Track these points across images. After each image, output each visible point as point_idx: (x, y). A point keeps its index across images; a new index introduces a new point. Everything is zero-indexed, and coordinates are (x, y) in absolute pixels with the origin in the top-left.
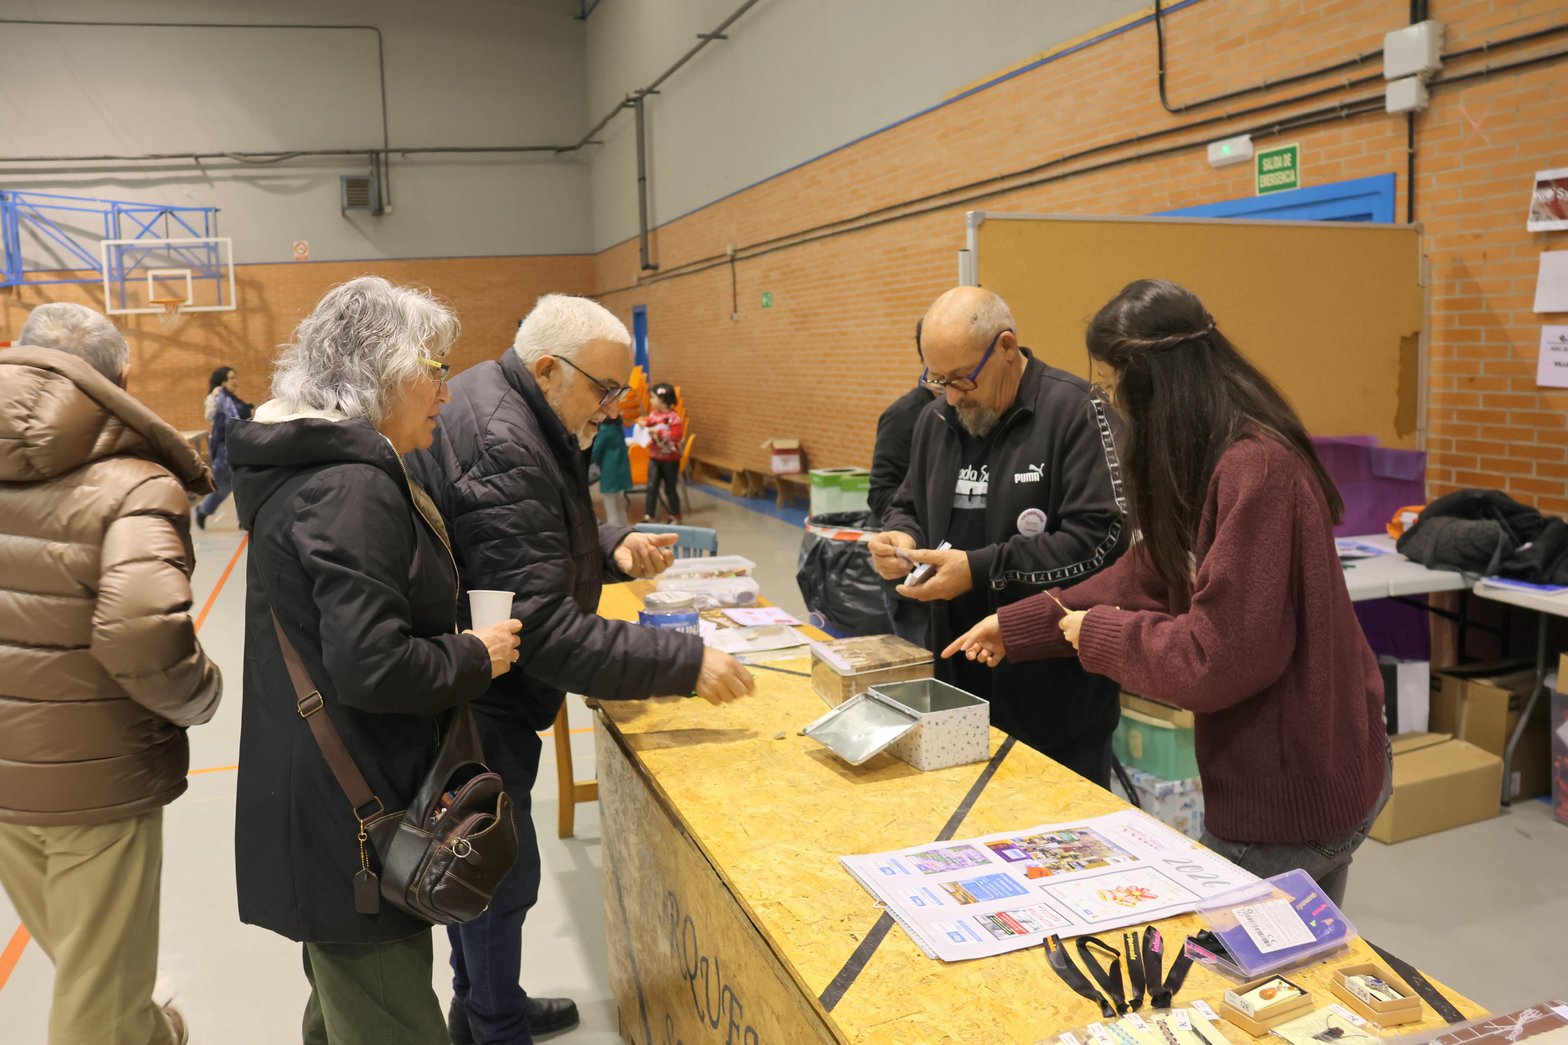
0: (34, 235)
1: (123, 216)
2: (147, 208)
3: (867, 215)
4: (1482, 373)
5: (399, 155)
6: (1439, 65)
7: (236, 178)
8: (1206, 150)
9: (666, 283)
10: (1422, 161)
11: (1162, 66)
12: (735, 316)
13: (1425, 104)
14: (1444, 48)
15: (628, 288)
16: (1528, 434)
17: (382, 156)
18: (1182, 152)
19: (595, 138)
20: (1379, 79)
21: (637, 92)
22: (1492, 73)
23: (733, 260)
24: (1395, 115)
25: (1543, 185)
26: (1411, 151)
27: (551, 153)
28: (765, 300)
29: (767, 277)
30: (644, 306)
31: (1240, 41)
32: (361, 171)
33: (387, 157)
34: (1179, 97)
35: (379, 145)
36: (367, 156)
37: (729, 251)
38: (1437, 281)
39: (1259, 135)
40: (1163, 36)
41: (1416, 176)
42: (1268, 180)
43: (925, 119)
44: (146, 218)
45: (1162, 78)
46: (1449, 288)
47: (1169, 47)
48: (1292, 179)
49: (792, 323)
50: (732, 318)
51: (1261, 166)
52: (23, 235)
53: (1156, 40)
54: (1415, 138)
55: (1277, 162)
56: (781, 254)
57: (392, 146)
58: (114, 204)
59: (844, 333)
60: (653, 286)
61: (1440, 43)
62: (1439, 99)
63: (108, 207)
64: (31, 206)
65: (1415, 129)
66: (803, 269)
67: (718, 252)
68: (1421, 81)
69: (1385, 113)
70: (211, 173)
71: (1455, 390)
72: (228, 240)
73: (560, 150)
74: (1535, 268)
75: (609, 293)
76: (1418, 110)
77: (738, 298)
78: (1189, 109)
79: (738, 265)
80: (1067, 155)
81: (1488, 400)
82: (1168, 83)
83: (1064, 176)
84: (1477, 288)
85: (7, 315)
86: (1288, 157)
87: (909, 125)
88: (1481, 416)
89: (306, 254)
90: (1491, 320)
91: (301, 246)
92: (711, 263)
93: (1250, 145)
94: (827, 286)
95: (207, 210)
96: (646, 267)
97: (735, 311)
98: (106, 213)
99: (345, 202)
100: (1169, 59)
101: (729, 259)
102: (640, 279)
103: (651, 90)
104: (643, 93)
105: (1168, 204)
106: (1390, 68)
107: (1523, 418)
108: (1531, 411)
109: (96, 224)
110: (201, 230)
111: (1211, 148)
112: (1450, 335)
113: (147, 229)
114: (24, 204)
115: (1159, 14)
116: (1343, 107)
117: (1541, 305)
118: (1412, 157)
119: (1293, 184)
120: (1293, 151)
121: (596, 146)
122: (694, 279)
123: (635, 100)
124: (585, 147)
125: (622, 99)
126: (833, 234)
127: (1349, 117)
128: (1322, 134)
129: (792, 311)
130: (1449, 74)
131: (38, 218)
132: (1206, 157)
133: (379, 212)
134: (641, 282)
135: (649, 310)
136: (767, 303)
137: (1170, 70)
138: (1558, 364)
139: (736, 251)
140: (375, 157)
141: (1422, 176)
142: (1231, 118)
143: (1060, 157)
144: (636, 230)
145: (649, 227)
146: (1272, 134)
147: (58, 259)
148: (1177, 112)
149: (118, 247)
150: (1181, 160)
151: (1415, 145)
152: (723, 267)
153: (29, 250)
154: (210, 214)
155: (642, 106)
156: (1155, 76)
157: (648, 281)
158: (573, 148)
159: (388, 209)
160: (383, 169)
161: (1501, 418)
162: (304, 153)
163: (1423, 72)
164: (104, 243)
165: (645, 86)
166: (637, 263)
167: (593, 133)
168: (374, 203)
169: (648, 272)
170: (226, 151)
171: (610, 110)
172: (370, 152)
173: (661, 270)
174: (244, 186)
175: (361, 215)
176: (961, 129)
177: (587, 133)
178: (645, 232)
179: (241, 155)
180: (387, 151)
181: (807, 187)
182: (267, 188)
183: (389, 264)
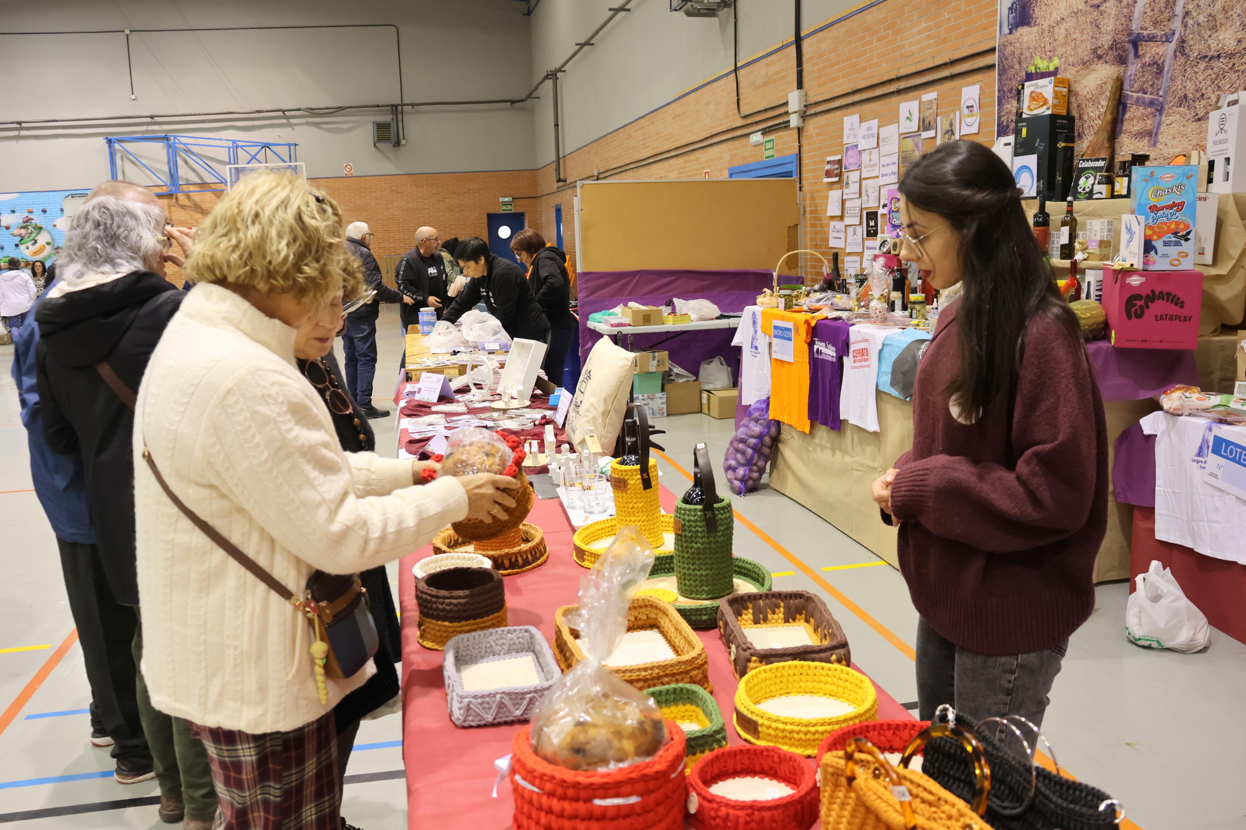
0: (186, 162)
1: (239, 149)
2: (254, 144)
3: (649, 158)
5: (410, 107)
6: (804, 109)
7: (308, 124)
8: (749, 137)
9: (571, 191)
10: (803, 149)
11: (738, 95)
13: (802, 125)
14: (806, 101)
15: (552, 193)
17: (399, 108)
18: (744, 137)
19: (533, 95)
21: (552, 71)
23: (597, 179)
24: (793, 129)
25: (828, 162)
26: (799, 144)
27: (508, 105)
30: (560, 205)
31: (758, 88)
32: (386, 118)
33: (402, 109)
34: (745, 110)
35: (398, 101)
36: (389, 108)
37: (596, 174)
38: (808, 202)
39: (765, 132)
40: (738, 80)
41: (801, 156)
42: (767, 153)
43: (667, 108)
44: (253, 150)
45: (738, 100)
46: (811, 205)
47: (741, 86)
48: (773, 153)
51: (765, 146)
52: (180, 162)
54: (800, 139)
55: (769, 145)
57: (405, 101)
58: (234, 142)
60: (564, 192)
61: (803, 100)
62: (806, 123)
63: (230, 144)
64: (184, 144)
65: (800, 135)
68: (800, 115)
69: (790, 128)
70: (292, 121)
72: (303, 164)
73: (513, 102)
74: (827, 197)
75: (544, 195)
76: (800, 127)
80: (712, 134)
82: (741, 103)
83: (711, 145)
84: (816, 205)
85: (170, 212)
86: (772, 143)
87: (662, 110)
89: (352, 171)
90: (820, 219)
91: (348, 166)
93: (762, 136)
95: (290, 145)
96: (559, 180)
98: (229, 148)
99: (376, 139)
100: (741, 91)
102: (558, 188)
103: (560, 70)
104: (556, 71)
106: (790, 109)
109: (223, 155)
110: (287, 158)
111: (752, 136)
113: (254, 157)
114: (181, 143)
115: (736, 69)
116: (782, 123)
117: (829, 213)
118: (800, 147)
119: (773, 156)
120: (772, 140)
121: (534, 100)
123: (552, 75)
124: (529, 100)
125: (546, 74)
127: (783, 127)
128: (780, 134)
130: (808, 113)
131: (188, 151)
132: (750, 141)
133: (397, 144)
134: (559, 190)
135: (563, 207)
137: (741, 97)
138: (833, 237)
139: (599, 174)
140: (395, 109)
141: (803, 155)
142: (757, 123)
143: (710, 135)
144: (553, 158)
145: (561, 156)
146: (768, 132)
147: (200, 177)
148: (745, 117)
149: (237, 169)
150: (744, 141)
151: (800, 142)
153: (183, 172)
154: (292, 147)
155: (556, 79)
156: (735, 99)
157: (562, 189)
158: (522, 101)
159: (403, 142)
160: (400, 116)
162: (351, 107)
163: (800, 111)
164: (228, 167)
165: (558, 66)
166: (555, 179)
167: (532, 93)
168: (394, 138)
169: (561, 184)
170: (302, 107)
171: (540, 80)
172: (393, 105)
173: (568, 182)
174: (313, 129)
175: (386, 146)
176: (679, 115)
177: (528, 93)
178: (558, 158)
179: (311, 109)
180: (402, 105)
181: (627, 139)
182: (327, 130)
183: (404, 178)
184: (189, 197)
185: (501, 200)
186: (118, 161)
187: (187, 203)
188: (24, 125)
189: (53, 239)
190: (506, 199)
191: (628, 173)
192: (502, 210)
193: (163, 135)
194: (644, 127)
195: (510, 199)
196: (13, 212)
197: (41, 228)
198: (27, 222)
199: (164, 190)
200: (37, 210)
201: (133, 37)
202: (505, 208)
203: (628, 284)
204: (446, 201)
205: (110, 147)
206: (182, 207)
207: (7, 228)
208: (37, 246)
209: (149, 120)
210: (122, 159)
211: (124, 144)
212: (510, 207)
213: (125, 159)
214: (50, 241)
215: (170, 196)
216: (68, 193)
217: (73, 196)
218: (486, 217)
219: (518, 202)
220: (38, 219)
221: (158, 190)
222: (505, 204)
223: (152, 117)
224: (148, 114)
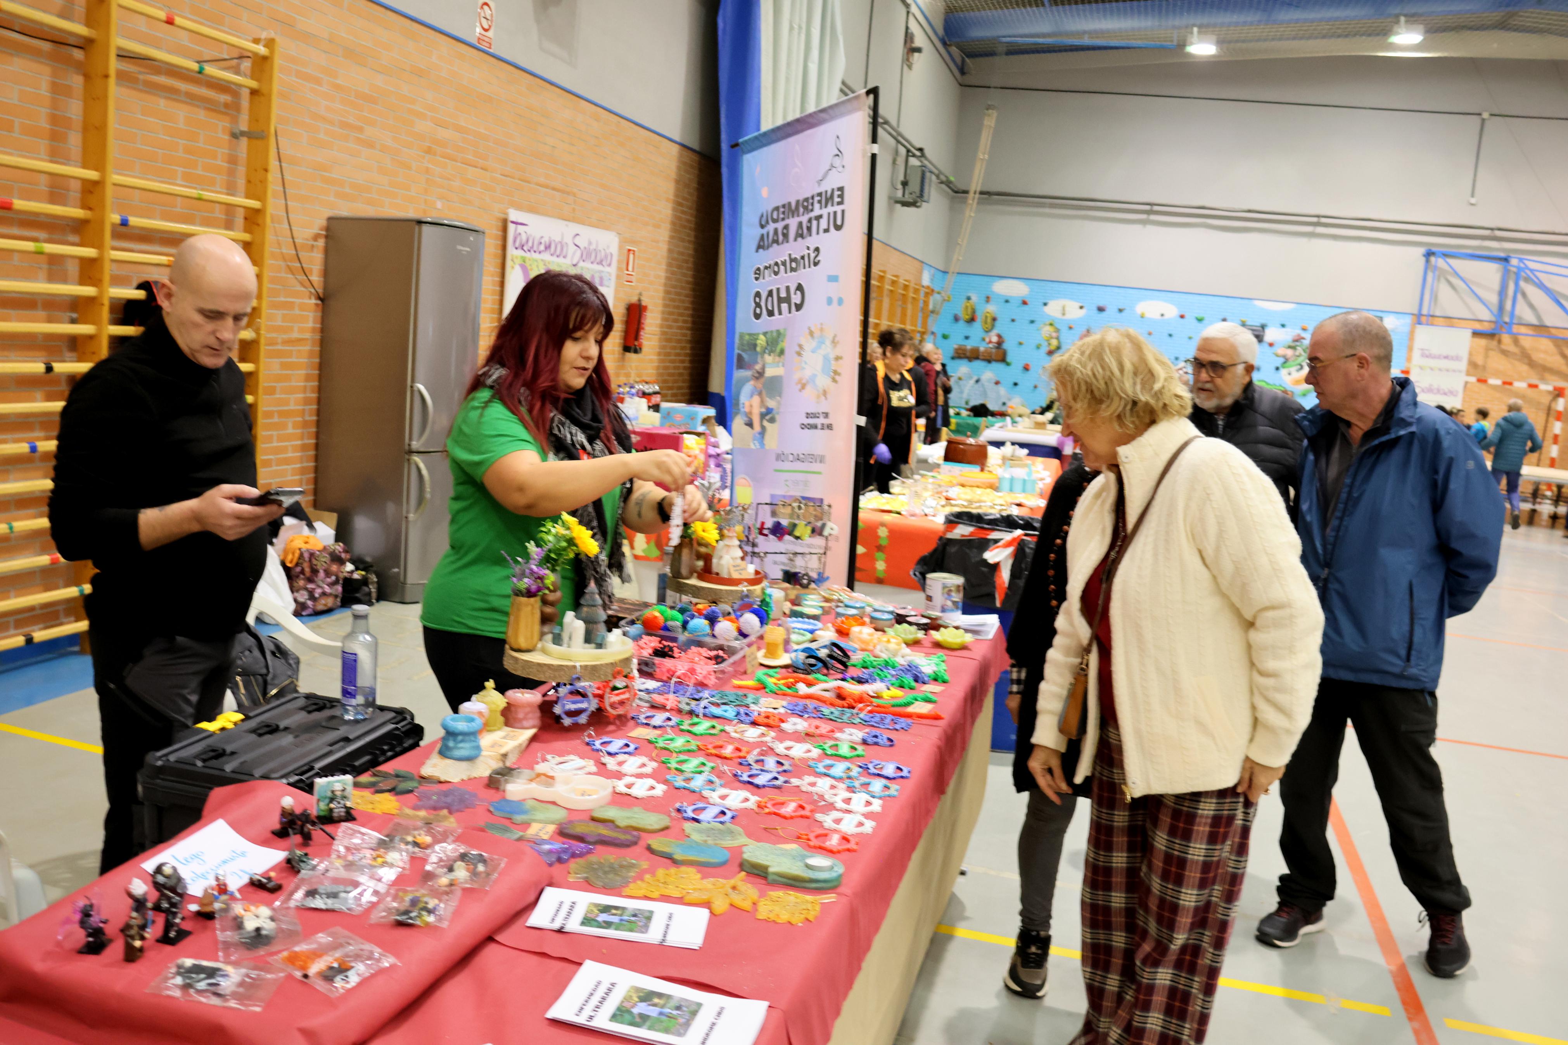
184: (1516, 342)
187: (1512, 348)
188: (1323, 220)
193: (1502, 255)
196: (1283, 326)
198: (1297, 341)
199: (1485, 327)
201: (1493, 125)
205: (1427, 261)
206: (1505, 353)
207: (1271, 345)
211: (1451, 261)
215: (1491, 335)
221: (1478, 327)
224: (1488, 225)
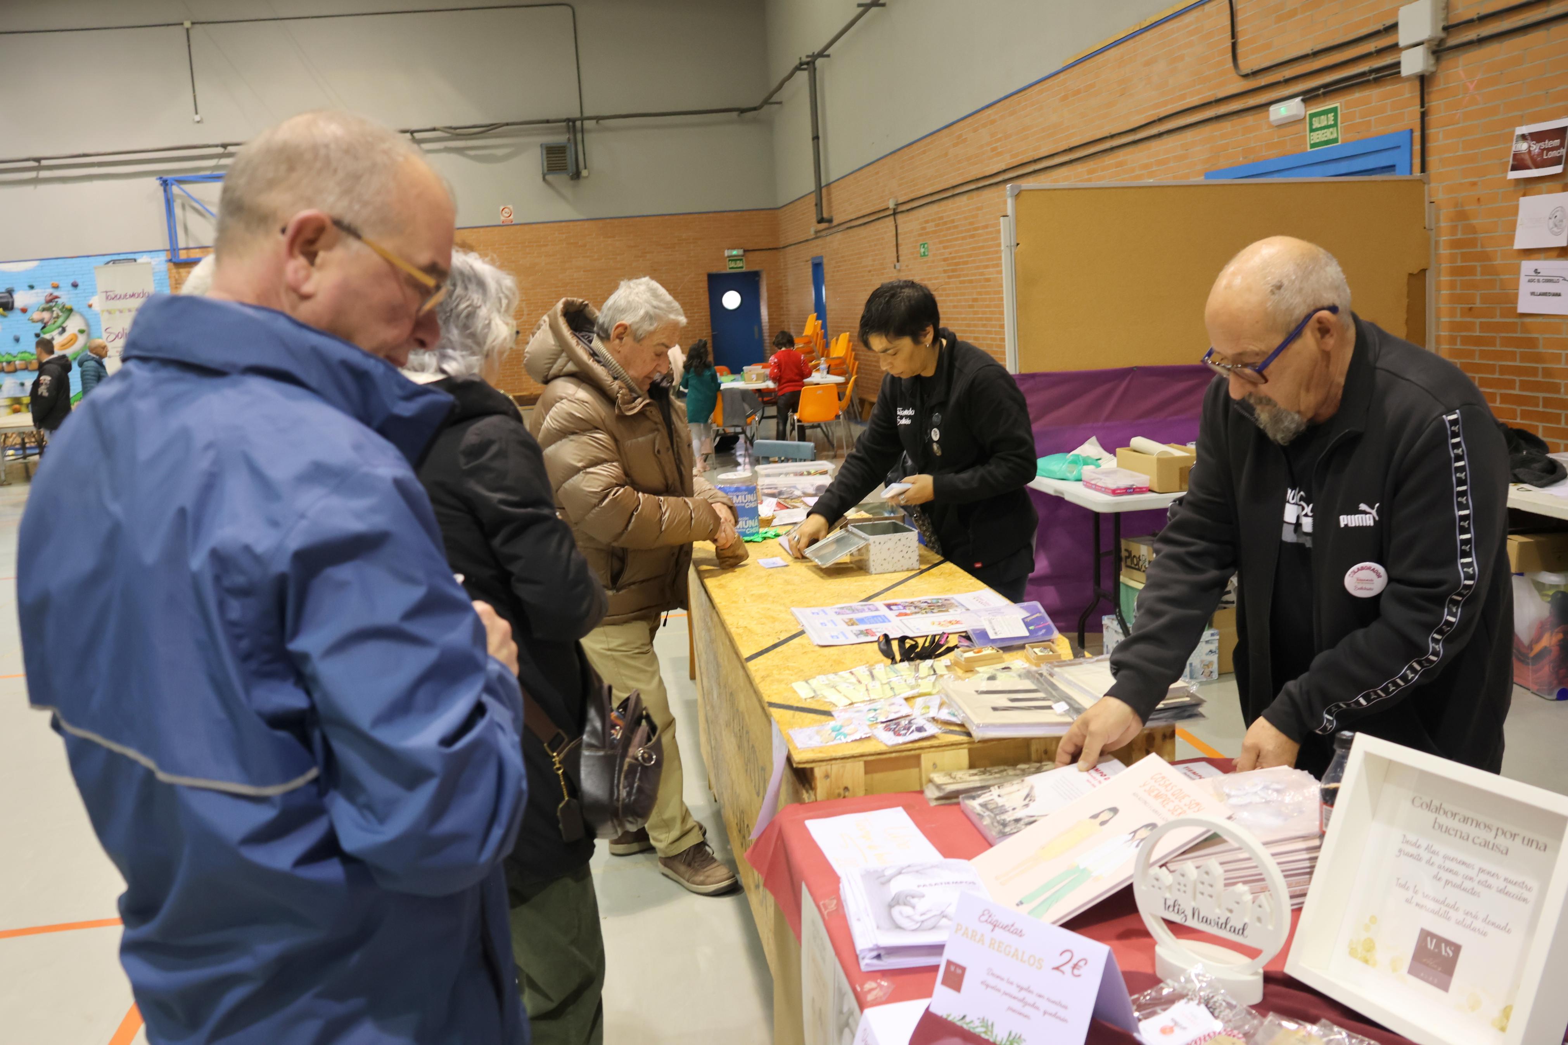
3: (1005, 171)
4: (1478, 304)
5: (594, 122)
6: (1442, 35)
7: (447, 149)
8: (1268, 110)
9: (839, 236)
10: (1432, 118)
11: (1233, 35)
12: (898, 265)
13: (1433, 69)
14: (1446, 18)
15: (807, 241)
16: (1512, 356)
17: (578, 123)
18: (1252, 112)
19: (773, 99)
20: (1394, 47)
21: (808, 56)
22: (1481, 41)
23: (895, 213)
24: (1408, 79)
25: (1521, 138)
26: (1423, 110)
27: (734, 115)
28: (922, 250)
29: (924, 228)
30: (822, 257)
31: (1293, 13)
32: (560, 139)
33: (582, 124)
34: (1248, 63)
35: (577, 115)
36: (564, 124)
37: (891, 205)
38: (1444, 224)
39: (1309, 97)
40: (1234, 9)
41: (1427, 132)
42: (1317, 137)
43: (1049, 83)
45: (1234, 44)
46: (1454, 230)
47: (1240, 18)
48: (1335, 136)
49: (945, 271)
50: (895, 267)
51: (1311, 124)
53: (1229, 12)
54: (1426, 97)
55: (1323, 121)
56: (935, 208)
57: (587, 114)
59: (988, 280)
60: (828, 239)
61: (1442, 16)
62: (1444, 63)
65: (1426, 91)
66: (953, 221)
67: (883, 206)
68: (1428, 48)
69: (1400, 77)
71: (1458, 319)
73: (742, 111)
74: (1515, 211)
75: (791, 245)
76: (1427, 74)
77: (900, 248)
78: (1255, 73)
79: (899, 217)
80: (1162, 116)
81: (1484, 327)
82: (1240, 50)
83: (1160, 135)
84: (1473, 229)
86: (1331, 116)
87: (1037, 88)
88: (1478, 341)
89: (511, 217)
90: (1485, 257)
91: (506, 210)
92: (876, 216)
93: (1302, 105)
94: (973, 236)
96: (821, 221)
97: (898, 261)
99: (546, 168)
100: (1239, 28)
101: (891, 212)
102: (817, 232)
103: (821, 54)
104: (815, 57)
105: (1241, 159)
106: (1404, 37)
107: (1507, 341)
108: (1514, 335)
111: (1272, 108)
112: (1455, 271)
116: (1371, 71)
117: (1520, 243)
118: (1423, 115)
119: (1335, 140)
120: (1335, 110)
121: (776, 106)
122: (863, 232)
123: (807, 63)
124: (766, 108)
125: (797, 62)
126: (978, 189)
127: (1376, 80)
128: (1357, 95)
129: (945, 260)
130: (1452, 41)
132: (1268, 117)
133: (577, 176)
134: (818, 235)
135: (825, 261)
136: (924, 252)
137: (1241, 39)
138: (1533, 294)
139: (897, 205)
140: (572, 125)
141: (1432, 131)
142: (1287, 81)
143: (1156, 118)
144: (811, 186)
145: (823, 183)
146: (1318, 96)
148: (1246, 76)
150: (1250, 120)
151: (1426, 105)
152: (887, 219)
155: (815, 69)
156: (1228, 44)
157: (824, 233)
158: (755, 109)
159: (584, 173)
160: (579, 136)
161: (1491, 342)
162: (507, 124)
163: (1429, 41)
165: (818, 49)
166: (814, 219)
167: (771, 95)
168: (571, 168)
169: (824, 225)
170: (437, 125)
171: (786, 73)
172: (568, 120)
173: (835, 223)
174: (453, 156)
175: (560, 180)
176: (1078, 92)
177: (765, 95)
178: (819, 187)
179: (451, 128)
180: (583, 119)
181: (955, 145)
182: (476, 158)
183: (587, 224)
185: (727, 253)
186: (178, 211)
188: (44, 163)
189: (88, 324)
190: (735, 252)
191: (957, 199)
192: (729, 268)
194: (993, 122)
195: (741, 252)
196: (32, 287)
197: (70, 311)
198: (51, 301)
200: (65, 284)
201: (196, 32)
202: (733, 265)
203: (1108, 395)
204: (648, 256)
205: (165, 191)
207: (24, 311)
208: (66, 335)
209: (220, 150)
210: (183, 207)
211: (185, 187)
212: (739, 264)
213: (187, 208)
214: (83, 327)
216: (108, 258)
217: (114, 262)
218: (706, 278)
219: (751, 256)
220: (66, 297)
222: (733, 259)
223: (225, 146)
224: (219, 142)
